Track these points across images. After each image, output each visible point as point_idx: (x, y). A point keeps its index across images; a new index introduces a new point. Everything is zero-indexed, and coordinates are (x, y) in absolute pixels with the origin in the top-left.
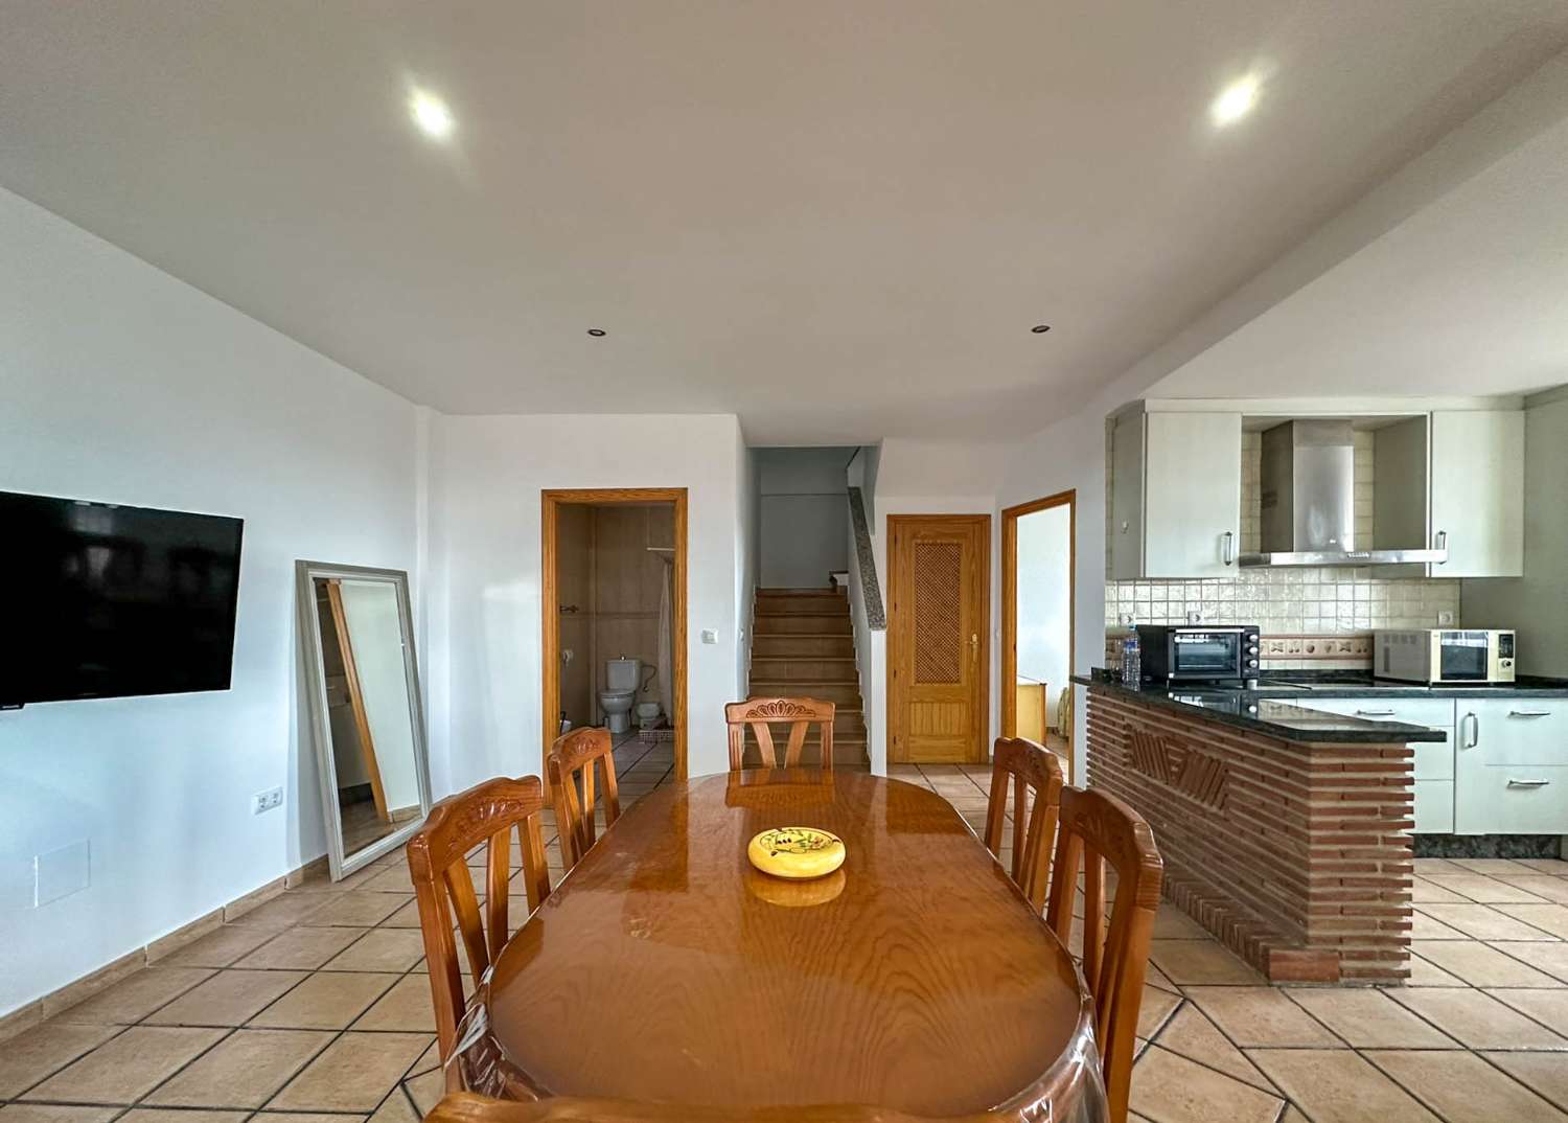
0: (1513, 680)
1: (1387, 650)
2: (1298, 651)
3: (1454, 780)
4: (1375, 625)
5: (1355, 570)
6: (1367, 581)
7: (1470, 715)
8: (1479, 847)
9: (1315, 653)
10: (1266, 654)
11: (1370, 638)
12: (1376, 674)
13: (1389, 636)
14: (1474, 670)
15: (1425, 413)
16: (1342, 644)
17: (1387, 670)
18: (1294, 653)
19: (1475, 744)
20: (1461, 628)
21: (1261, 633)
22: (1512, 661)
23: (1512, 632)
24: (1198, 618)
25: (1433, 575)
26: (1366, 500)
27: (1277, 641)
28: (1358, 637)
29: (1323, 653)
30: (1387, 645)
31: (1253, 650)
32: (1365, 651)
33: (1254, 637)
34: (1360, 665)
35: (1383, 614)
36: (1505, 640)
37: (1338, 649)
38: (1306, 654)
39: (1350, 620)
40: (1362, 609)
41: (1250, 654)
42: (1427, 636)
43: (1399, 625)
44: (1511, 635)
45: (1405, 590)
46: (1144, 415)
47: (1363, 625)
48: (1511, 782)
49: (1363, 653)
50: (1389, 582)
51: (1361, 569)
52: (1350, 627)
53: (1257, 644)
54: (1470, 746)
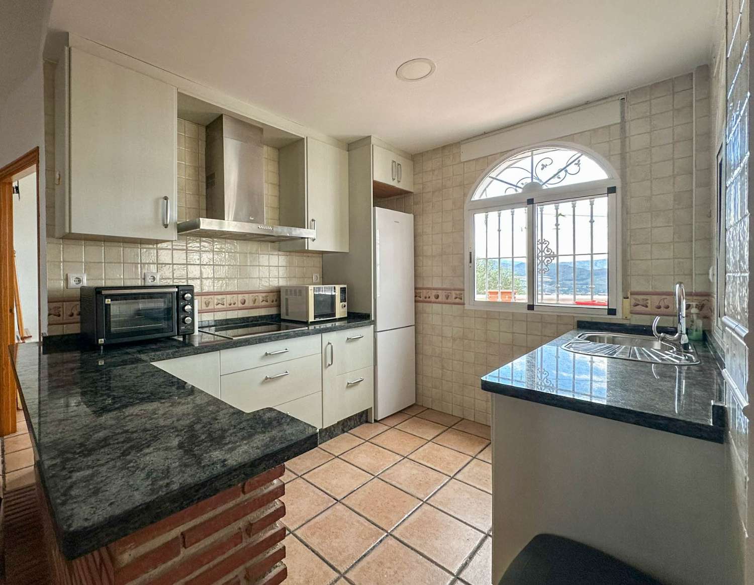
0: (346, 316)
1: (287, 299)
2: (234, 304)
3: (322, 391)
4: (282, 283)
5: (269, 244)
6: (276, 253)
7: (329, 343)
8: (334, 430)
9: (246, 304)
10: (213, 307)
11: (278, 292)
12: (282, 317)
13: (289, 290)
14: (329, 311)
15: (303, 137)
16: (263, 297)
17: (287, 314)
18: (232, 305)
19: (332, 363)
20: (323, 284)
21: (195, 291)
22: (346, 303)
23: (345, 286)
24: (154, 279)
25: (309, 249)
26: (276, 196)
27: (220, 297)
28: (272, 292)
29: (251, 304)
30: (287, 297)
31: (188, 308)
32: (276, 301)
33: (188, 296)
34: (273, 311)
35: (285, 276)
36: (343, 290)
37: (261, 300)
38: (240, 305)
39: (267, 280)
40: (274, 272)
41: (184, 310)
42: (307, 289)
43: (294, 283)
44: (345, 288)
45: (296, 259)
46: (67, 48)
47: (275, 283)
48: (348, 383)
49: (275, 303)
50: (288, 254)
51: (273, 244)
52: (267, 284)
53: (192, 302)
54: (329, 365)
